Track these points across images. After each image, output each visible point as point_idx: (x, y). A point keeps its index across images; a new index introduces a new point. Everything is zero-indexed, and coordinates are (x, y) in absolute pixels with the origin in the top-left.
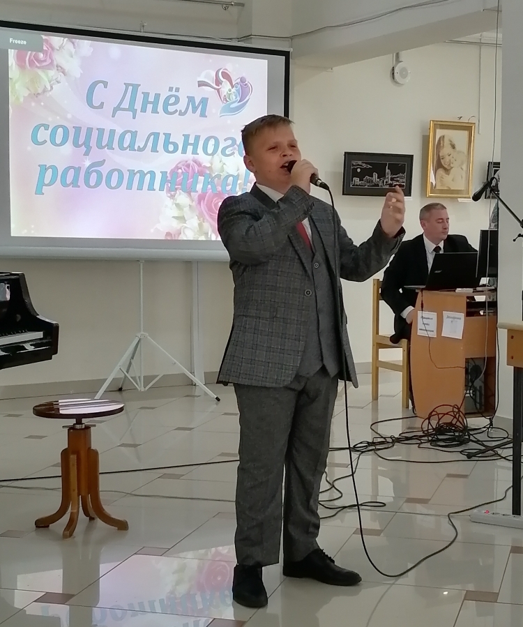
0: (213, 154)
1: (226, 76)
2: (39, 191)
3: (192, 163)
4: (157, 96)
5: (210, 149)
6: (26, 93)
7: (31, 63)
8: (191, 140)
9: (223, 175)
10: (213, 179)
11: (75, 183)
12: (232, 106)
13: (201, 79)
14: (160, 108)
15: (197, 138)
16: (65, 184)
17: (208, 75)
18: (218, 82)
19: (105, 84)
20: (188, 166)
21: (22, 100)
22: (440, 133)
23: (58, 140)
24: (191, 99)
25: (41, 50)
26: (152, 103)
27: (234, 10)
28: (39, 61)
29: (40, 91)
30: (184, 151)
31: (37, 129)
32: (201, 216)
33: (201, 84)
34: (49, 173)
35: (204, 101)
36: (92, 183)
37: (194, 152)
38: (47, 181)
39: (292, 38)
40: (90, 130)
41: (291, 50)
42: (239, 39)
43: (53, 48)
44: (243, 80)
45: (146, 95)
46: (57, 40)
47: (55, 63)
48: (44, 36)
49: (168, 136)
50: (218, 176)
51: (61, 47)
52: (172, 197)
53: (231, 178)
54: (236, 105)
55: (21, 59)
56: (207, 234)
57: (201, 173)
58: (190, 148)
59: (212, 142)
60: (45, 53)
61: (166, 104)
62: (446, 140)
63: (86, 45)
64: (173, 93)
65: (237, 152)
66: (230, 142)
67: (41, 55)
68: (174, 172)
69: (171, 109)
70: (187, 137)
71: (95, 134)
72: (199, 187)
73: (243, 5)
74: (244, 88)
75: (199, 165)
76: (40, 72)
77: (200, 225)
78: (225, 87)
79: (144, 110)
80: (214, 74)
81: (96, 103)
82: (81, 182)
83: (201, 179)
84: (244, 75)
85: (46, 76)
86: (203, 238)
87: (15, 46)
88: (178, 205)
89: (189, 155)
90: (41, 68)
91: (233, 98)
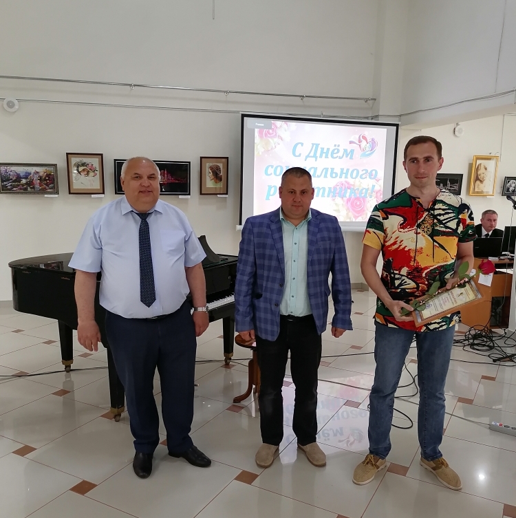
0: (355, 178)
1: (364, 138)
2: (268, 199)
3: (344, 183)
4: (328, 149)
5: (354, 175)
6: (263, 150)
7: (266, 135)
9: (360, 189)
10: (355, 190)
12: (367, 153)
13: (352, 139)
14: (329, 156)
15: (348, 170)
17: (355, 138)
18: (360, 141)
19: (302, 144)
20: (342, 184)
21: (261, 153)
22: (478, 162)
24: (345, 150)
25: (271, 128)
26: (326, 153)
27: (370, 102)
28: (270, 134)
29: (270, 149)
30: (341, 177)
31: (267, 168)
32: (348, 209)
33: (351, 142)
34: (273, 189)
35: (352, 151)
37: (346, 177)
38: (272, 193)
39: (400, 116)
41: (400, 123)
42: (372, 117)
43: (277, 127)
45: (323, 149)
46: (279, 123)
47: (278, 135)
48: (272, 121)
49: (332, 169)
50: (358, 189)
51: (281, 126)
52: (334, 200)
53: (364, 190)
54: (369, 152)
55: (261, 133)
56: (350, 218)
57: (349, 188)
58: (344, 175)
59: (355, 172)
60: (273, 129)
61: (333, 153)
62: (482, 165)
63: (293, 124)
64: (337, 147)
66: (364, 172)
67: (271, 131)
68: (335, 188)
69: (335, 156)
70: (342, 170)
72: (348, 195)
73: (375, 99)
74: (373, 144)
75: (348, 183)
76: (270, 140)
77: (347, 214)
78: (364, 143)
79: (321, 157)
80: (357, 137)
81: (297, 154)
83: (349, 191)
84: (374, 137)
85: (273, 141)
86: (348, 220)
87: (258, 127)
88: (336, 204)
89: (343, 179)
90: (271, 137)
91: (367, 149)
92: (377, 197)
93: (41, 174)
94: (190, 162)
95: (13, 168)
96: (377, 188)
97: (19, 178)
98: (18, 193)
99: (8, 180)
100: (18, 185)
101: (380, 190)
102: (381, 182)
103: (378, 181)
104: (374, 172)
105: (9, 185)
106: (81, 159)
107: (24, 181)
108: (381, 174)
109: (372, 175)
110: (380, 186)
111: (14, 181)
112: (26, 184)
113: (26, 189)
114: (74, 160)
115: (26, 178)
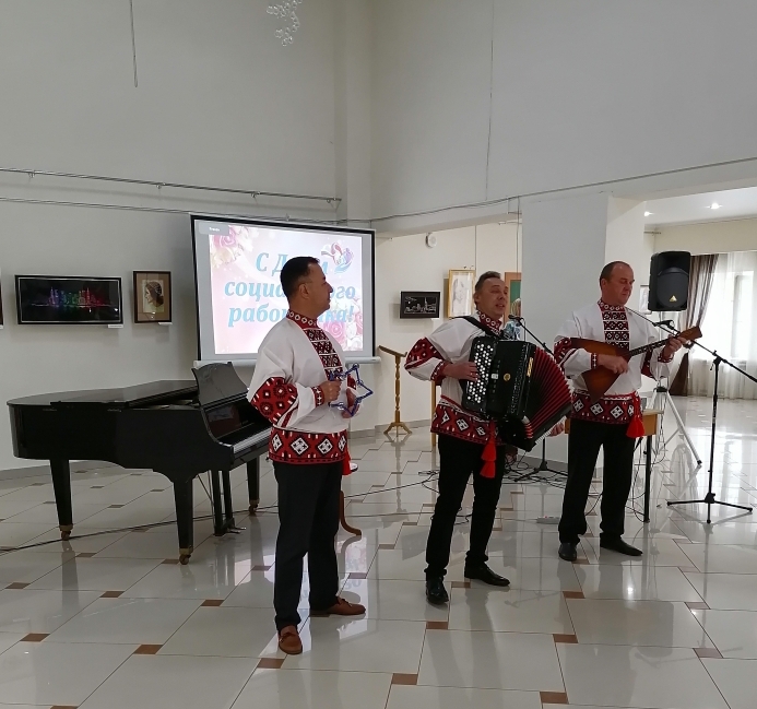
1: (338, 248)
2: (231, 325)
6: (221, 262)
7: (223, 243)
9: (338, 311)
11: (251, 319)
12: (342, 267)
13: (323, 250)
16: (245, 320)
17: (327, 247)
18: (333, 252)
19: (267, 255)
21: (218, 267)
22: (455, 277)
23: (241, 292)
25: (228, 234)
27: (335, 203)
28: (227, 242)
29: (229, 260)
31: (228, 285)
33: (323, 253)
34: (237, 312)
35: (325, 264)
36: (262, 318)
38: (235, 318)
39: (370, 221)
40: (259, 285)
41: (375, 230)
42: (338, 223)
43: (235, 233)
44: (347, 250)
46: (237, 228)
47: (237, 243)
48: (230, 225)
51: (240, 232)
54: (344, 266)
55: (216, 240)
60: (231, 236)
62: (459, 282)
63: (255, 230)
65: (345, 296)
66: (341, 290)
67: (228, 238)
71: (262, 287)
72: (324, 319)
73: (340, 200)
74: (348, 255)
76: (228, 249)
78: (337, 254)
80: (330, 246)
81: (262, 267)
82: (255, 318)
84: (348, 247)
85: (232, 251)
87: (213, 233)
90: (229, 246)
91: (342, 262)
92: (356, 321)
94: (120, 279)
96: (356, 310)
101: (359, 312)
102: (360, 302)
103: (356, 300)
104: (351, 290)
108: (359, 292)
109: (349, 293)
110: (359, 307)
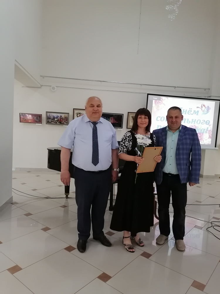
1: (204, 106)
4: (186, 110)
5: (198, 123)
6: (156, 109)
7: (158, 103)
8: (194, 120)
12: (205, 113)
14: (187, 113)
15: (195, 120)
17: (199, 105)
18: (202, 107)
20: (192, 126)
21: (155, 111)
23: (162, 120)
24: (195, 111)
27: (207, 90)
28: (159, 103)
29: (159, 109)
30: (192, 123)
31: (158, 117)
33: (197, 107)
35: (198, 112)
37: (194, 123)
42: (208, 97)
43: (163, 100)
44: (208, 107)
45: (184, 110)
47: (163, 103)
48: (161, 97)
50: (200, 129)
51: (165, 99)
53: (203, 130)
54: (206, 112)
55: (155, 102)
59: (199, 121)
64: (190, 109)
65: (205, 123)
66: (203, 121)
67: (160, 101)
69: (189, 113)
70: (193, 120)
73: (209, 89)
74: (208, 108)
76: (159, 105)
80: (201, 105)
84: (209, 105)
85: (161, 106)
87: (154, 99)
90: (160, 104)
91: (205, 111)
92: (209, 133)
93: (63, 117)
94: (123, 114)
95: (52, 114)
96: (209, 129)
97: (54, 118)
98: (53, 124)
99: (50, 119)
100: (54, 121)
101: (211, 130)
102: (212, 126)
103: (210, 125)
104: (208, 122)
105: (50, 120)
106: (79, 111)
107: (56, 119)
108: (212, 122)
109: (207, 123)
110: (211, 128)
111: (52, 119)
112: (57, 120)
113: (56, 123)
114: (76, 112)
115: (57, 118)
